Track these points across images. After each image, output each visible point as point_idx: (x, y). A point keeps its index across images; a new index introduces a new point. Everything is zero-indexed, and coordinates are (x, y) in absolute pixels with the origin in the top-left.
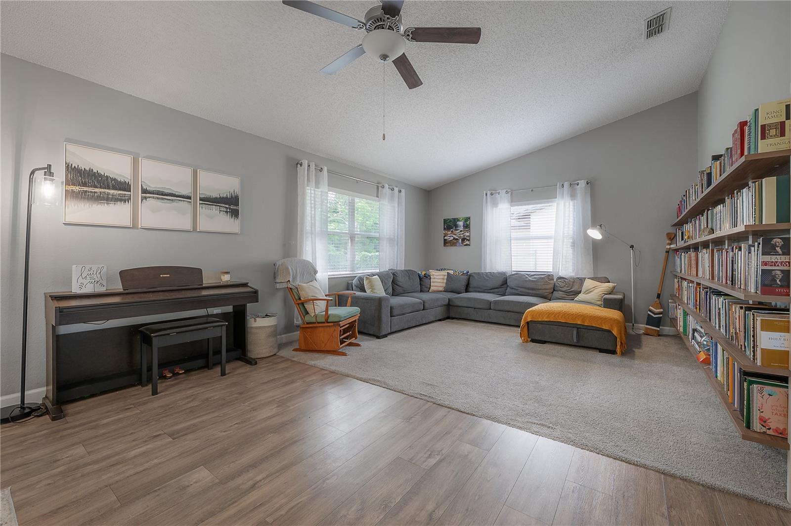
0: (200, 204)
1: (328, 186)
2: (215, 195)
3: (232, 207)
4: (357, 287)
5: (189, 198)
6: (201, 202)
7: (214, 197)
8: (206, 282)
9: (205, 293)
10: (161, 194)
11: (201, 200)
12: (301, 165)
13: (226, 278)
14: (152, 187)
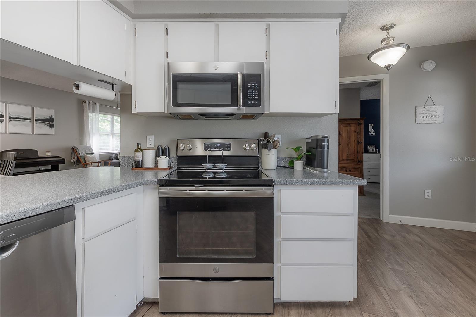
0: (35, 122)
1: (99, 111)
2: (42, 118)
3: (50, 123)
4: (114, 158)
5: (30, 120)
6: (36, 121)
7: (42, 119)
8: (40, 156)
9: (39, 160)
10: (17, 119)
11: (36, 120)
12: (85, 103)
13: (49, 154)
14: (13, 116)
